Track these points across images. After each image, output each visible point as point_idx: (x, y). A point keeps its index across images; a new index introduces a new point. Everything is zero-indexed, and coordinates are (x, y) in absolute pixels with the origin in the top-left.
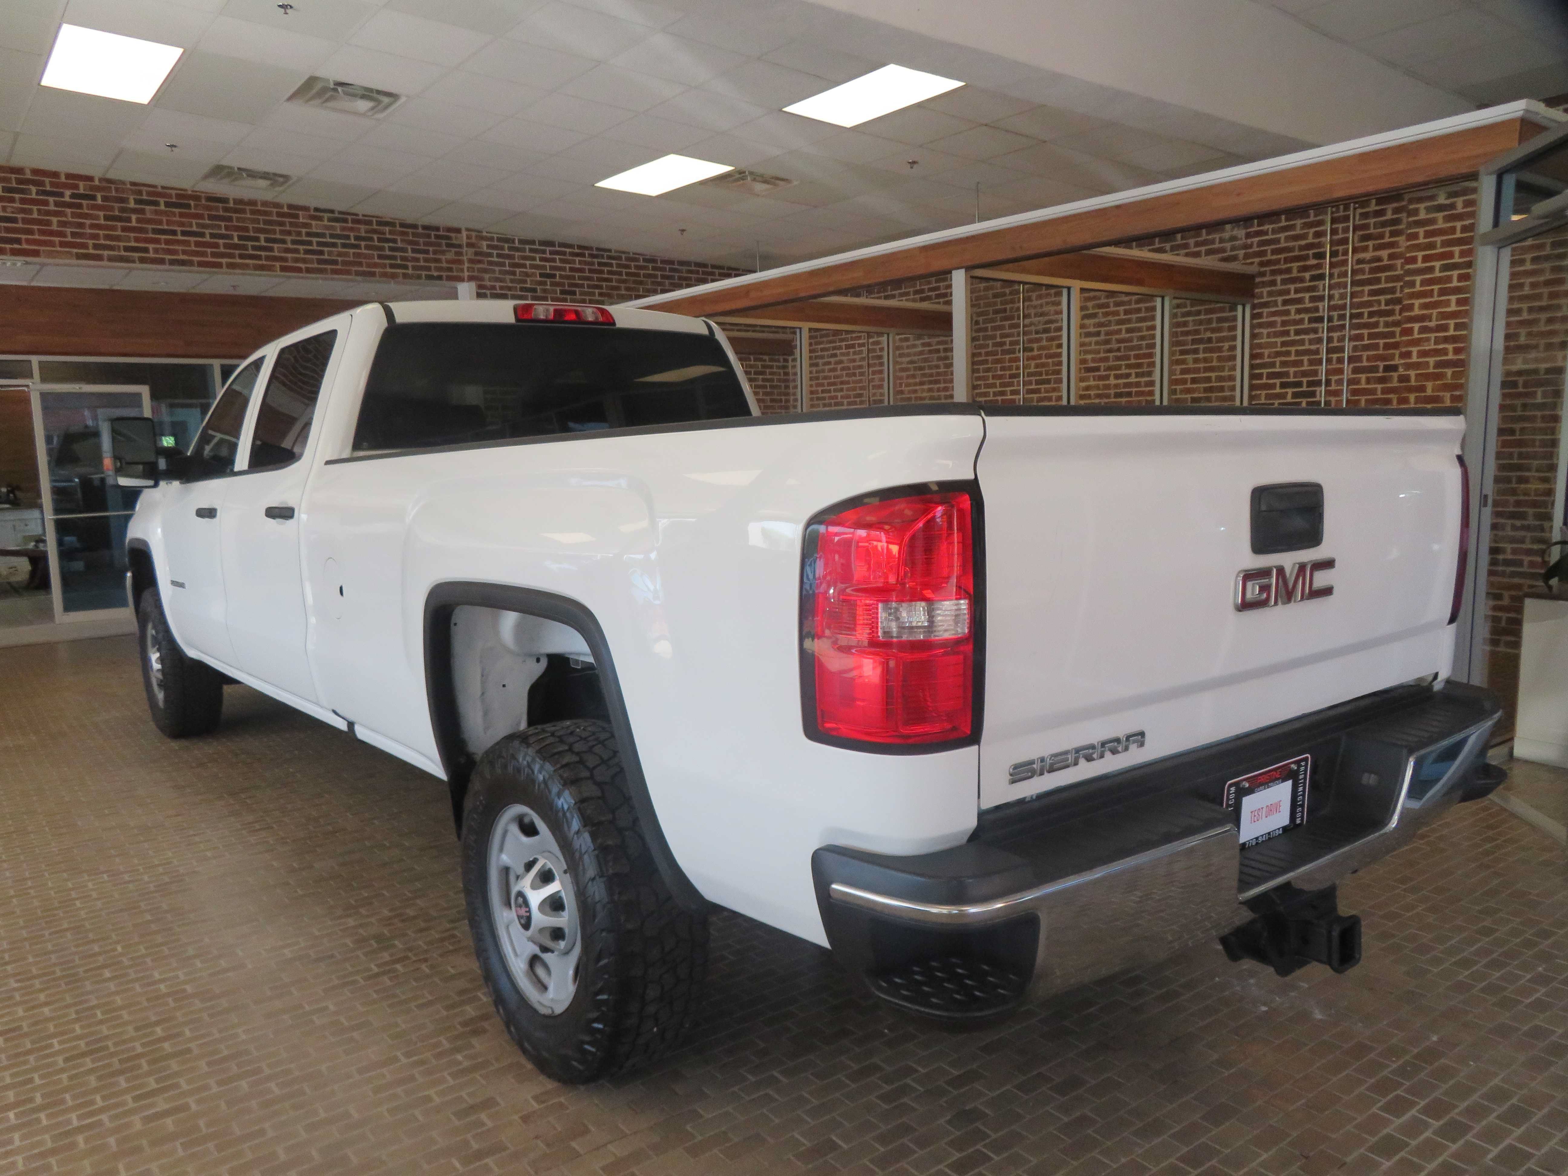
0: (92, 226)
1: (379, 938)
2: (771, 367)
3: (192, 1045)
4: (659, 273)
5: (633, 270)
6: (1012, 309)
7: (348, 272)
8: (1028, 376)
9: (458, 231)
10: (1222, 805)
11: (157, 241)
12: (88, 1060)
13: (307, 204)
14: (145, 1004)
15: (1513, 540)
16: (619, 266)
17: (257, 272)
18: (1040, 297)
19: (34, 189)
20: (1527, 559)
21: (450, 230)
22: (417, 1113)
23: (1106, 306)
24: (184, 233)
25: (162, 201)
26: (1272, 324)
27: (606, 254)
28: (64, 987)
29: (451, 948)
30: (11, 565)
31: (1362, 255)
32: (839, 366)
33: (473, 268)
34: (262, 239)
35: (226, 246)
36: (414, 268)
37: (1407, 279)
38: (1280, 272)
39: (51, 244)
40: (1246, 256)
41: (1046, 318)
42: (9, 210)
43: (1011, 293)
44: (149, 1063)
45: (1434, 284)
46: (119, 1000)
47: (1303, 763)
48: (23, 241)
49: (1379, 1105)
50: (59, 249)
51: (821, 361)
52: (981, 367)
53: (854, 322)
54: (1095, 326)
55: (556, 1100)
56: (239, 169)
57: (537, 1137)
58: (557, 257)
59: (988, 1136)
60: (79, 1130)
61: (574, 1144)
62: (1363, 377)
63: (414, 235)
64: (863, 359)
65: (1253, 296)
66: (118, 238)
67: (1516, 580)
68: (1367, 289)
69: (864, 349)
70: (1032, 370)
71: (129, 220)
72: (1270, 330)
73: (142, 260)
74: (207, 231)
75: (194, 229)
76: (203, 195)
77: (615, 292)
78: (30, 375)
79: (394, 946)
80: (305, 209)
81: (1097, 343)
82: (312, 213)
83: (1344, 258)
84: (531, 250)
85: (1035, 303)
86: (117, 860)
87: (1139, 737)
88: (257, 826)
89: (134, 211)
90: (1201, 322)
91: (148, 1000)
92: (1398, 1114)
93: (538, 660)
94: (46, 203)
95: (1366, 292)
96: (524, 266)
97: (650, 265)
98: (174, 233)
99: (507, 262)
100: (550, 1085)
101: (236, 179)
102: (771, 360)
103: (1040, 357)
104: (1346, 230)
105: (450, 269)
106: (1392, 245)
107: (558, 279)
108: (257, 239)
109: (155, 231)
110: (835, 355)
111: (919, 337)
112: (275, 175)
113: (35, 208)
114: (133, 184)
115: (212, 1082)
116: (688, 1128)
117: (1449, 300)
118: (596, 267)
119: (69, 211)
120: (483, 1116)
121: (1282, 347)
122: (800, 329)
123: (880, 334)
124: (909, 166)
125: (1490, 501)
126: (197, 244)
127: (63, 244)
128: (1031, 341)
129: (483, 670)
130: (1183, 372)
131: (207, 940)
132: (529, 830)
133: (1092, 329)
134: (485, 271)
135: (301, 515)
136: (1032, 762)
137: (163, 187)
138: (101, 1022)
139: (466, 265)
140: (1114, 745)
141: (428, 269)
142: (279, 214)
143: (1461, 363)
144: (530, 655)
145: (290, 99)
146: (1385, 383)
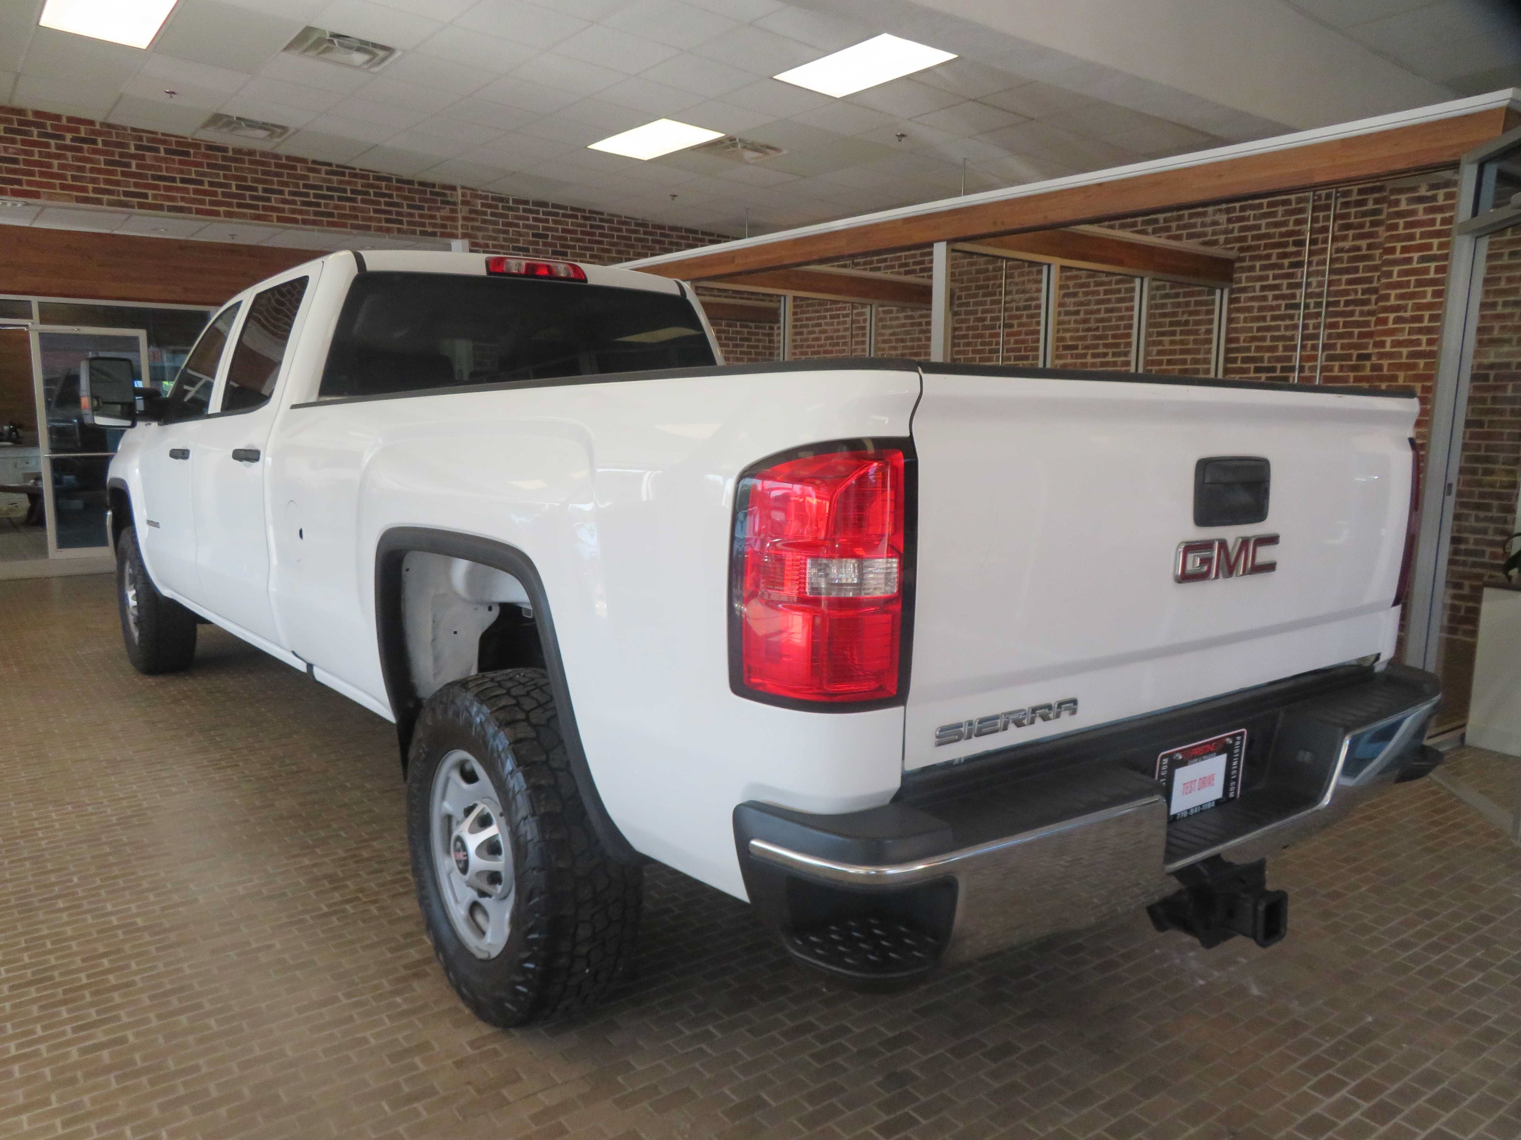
0: (92, 170)
1: (332, 878)
2: (757, 334)
3: (137, 978)
4: (650, 238)
5: (624, 234)
6: (994, 285)
7: (344, 225)
8: (1007, 352)
9: (453, 188)
10: (1154, 777)
11: (156, 187)
12: (32, 989)
13: (305, 156)
14: (95, 935)
15: (1475, 531)
16: (611, 229)
17: (254, 222)
18: (1022, 274)
19: (35, 131)
20: (1489, 550)
21: (444, 187)
22: (351, 1053)
23: (1087, 285)
24: (183, 181)
25: (162, 148)
26: (1249, 309)
27: (598, 217)
28: (17, 915)
29: (401, 890)
30: (12, 501)
31: (1341, 244)
32: (823, 336)
33: (467, 226)
34: (260, 189)
35: (224, 194)
36: (409, 223)
37: (1384, 269)
38: (1260, 258)
39: (52, 186)
40: (1227, 241)
41: (1028, 295)
42: (11, 150)
43: (994, 270)
44: (93, 994)
45: (1411, 275)
46: (69, 931)
47: (1239, 738)
48: (24, 182)
49: (1310, 1083)
50: (59, 191)
51: (805, 330)
52: (962, 341)
53: (838, 292)
54: (1075, 304)
55: (491, 1047)
56: (238, 118)
57: (469, 1083)
58: (551, 218)
59: (918, 1099)
60: (16, 1059)
61: (504, 1092)
62: (1337, 364)
63: (410, 191)
64: (846, 329)
65: (1231, 280)
66: (118, 183)
67: (1478, 570)
68: (1345, 277)
69: (848, 319)
70: (1012, 346)
71: (128, 165)
72: (1247, 315)
73: (141, 206)
74: (206, 179)
75: (193, 176)
76: (203, 143)
77: (606, 255)
78: (29, 316)
79: (346, 886)
80: (303, 161)
81: (1076, 322)
82: (310, 165)
83: (1324, 246)
84: (525, 210)
85: (1017, 280)
86: (83, 791)
87: (1071, 705)
88: (223, 763)
89: (134, 157)
90: (1179, 305)
91: (98, 932)
92: (1329, 1093)
93: (490, 609)
94: (47, 145)
95: (1344, 281)
96: (517, 226)
97: (642, 229)
98: (173, 180)
99: (501, 220)
100: (486, 1030)
101: (235, 129)
102: (756, 327)
103: (1019, 333)
104: (1326, 218)
105: (444, 226)
106: (1371, 235)
107: (550, 240)
108: (255, 189)
109: (154, 177)
110: (819, 325)
111: (903, 310)
112: (273, 125)
113: (36, 150)
114: (134, 130)
115: (152, 1015)
116: (620, 1079)
117: (1425, 292)
118: (588, 229)
119: (69, 154)
120: (417, 1060)
121: (1258, 332)
122: (785, 296)
123: (863, 305)
124: (897, 138)
125: (1454, 490)
126: (196, 192)
127: (63, 187)
128: (1011, 317)
129: (435, 616)
130: (1159, 353)
131: (162, 874)
132: (470, 777)
133: (1072, 308)
134: (479, 229)
135: (267, 458)
136: (959, 726)
137: (163, 134)
138: (51, 952)
139: (460, 222)
140: (1044, 712)
141: (423, 225)
142: (277, 165)
143: (1432, 354)
144: (481, 603)
145: (286, 49)
146: (1358, 371)
